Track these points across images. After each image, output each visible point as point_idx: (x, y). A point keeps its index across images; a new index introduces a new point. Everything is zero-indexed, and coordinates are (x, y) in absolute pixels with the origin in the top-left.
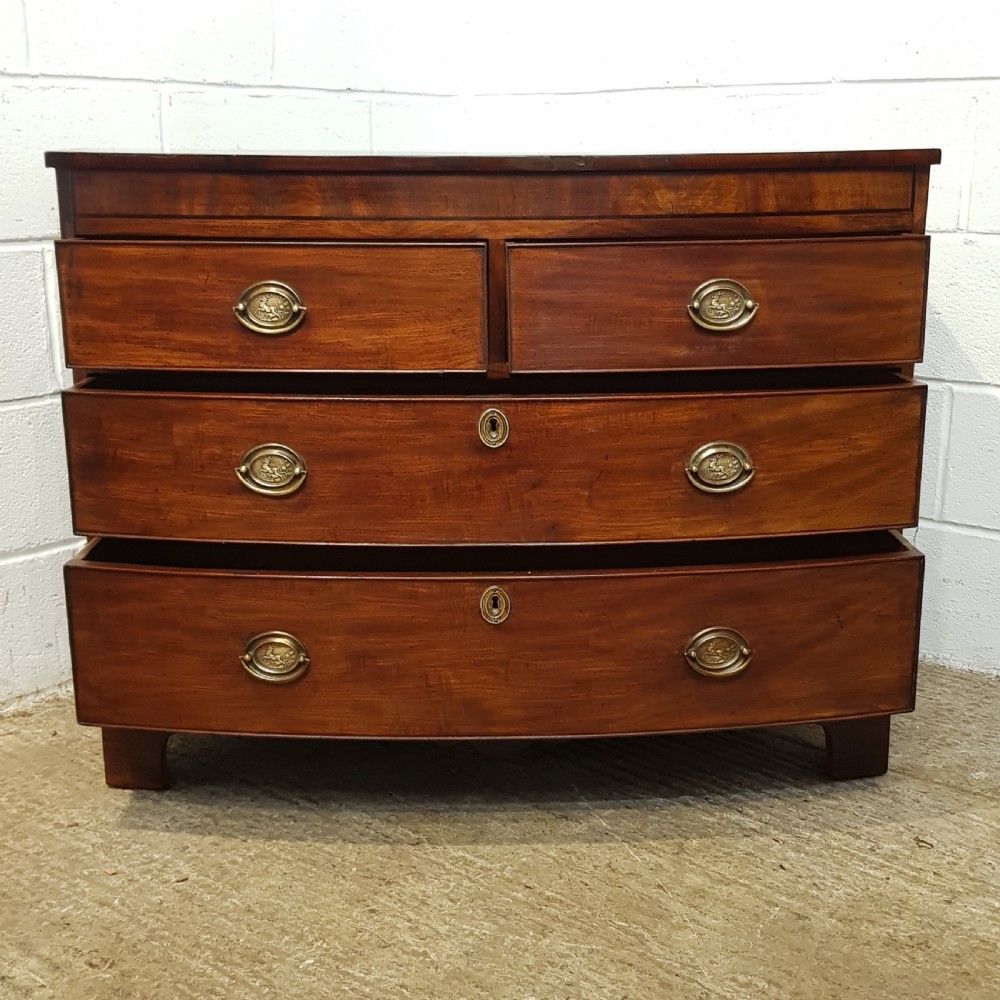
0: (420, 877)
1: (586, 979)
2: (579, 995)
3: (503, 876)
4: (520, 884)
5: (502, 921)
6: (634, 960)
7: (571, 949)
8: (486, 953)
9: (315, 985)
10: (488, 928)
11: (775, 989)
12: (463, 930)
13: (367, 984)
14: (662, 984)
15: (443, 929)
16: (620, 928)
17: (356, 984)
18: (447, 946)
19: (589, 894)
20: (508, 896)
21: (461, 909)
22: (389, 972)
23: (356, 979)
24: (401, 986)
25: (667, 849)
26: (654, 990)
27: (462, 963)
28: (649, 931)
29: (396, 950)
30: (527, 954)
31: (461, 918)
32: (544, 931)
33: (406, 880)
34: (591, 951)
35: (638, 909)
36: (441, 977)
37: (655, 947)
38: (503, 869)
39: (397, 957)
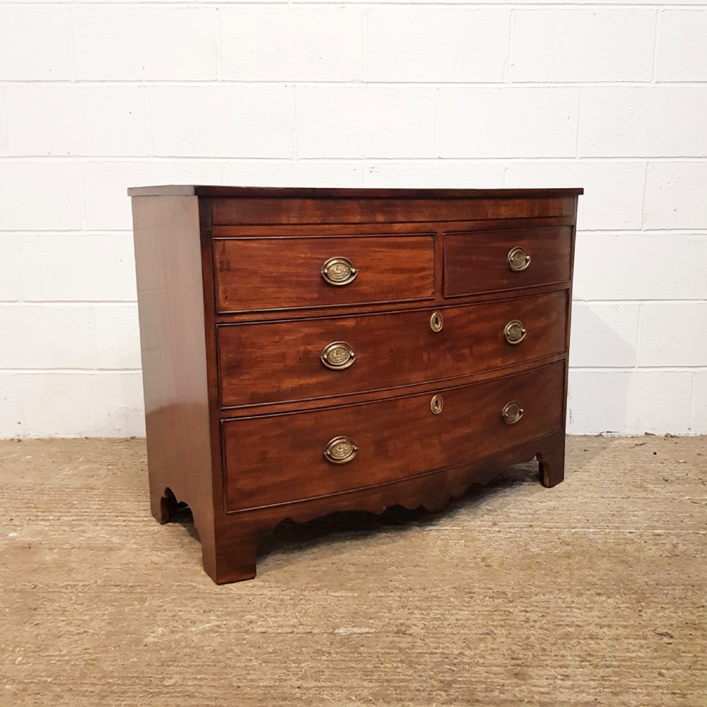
0: (53, 601)
1: (180, 611)
2: (181, 618)
3: (98, 586)
4: (111, 585)
5: (116, 603)
6: (197, 595)
7: (162, 602)
8: (120, 619)
9: (34, 667)
10: (111, 609)
11: (267, 583)
12: (98, 614)
13: (64, 656)
14: (217, 599)
15: (87, 618)
16: (177, 586)
17: (57, 658)
18: (95, 624)
19: (151, 577)
20: (110, 592)
21: (87, 606)
22: (72, 646)
23: (56, 656)
24: (85, 649)
25: (175, 547)
26: (215, 604)
27: (110, 628)
28: (194, 582)
29: (67, 636)
30: (141, 612)
31: (92, 610)
32: (143, 600)
33: (43, 604)
34: (173, 599)
35: (182, 575)
36: (104, 637)
37: (202, 587)
38: (96, 582)
39: (70, 638)
